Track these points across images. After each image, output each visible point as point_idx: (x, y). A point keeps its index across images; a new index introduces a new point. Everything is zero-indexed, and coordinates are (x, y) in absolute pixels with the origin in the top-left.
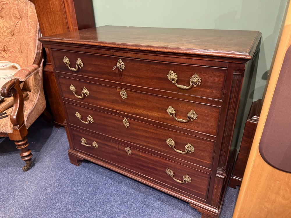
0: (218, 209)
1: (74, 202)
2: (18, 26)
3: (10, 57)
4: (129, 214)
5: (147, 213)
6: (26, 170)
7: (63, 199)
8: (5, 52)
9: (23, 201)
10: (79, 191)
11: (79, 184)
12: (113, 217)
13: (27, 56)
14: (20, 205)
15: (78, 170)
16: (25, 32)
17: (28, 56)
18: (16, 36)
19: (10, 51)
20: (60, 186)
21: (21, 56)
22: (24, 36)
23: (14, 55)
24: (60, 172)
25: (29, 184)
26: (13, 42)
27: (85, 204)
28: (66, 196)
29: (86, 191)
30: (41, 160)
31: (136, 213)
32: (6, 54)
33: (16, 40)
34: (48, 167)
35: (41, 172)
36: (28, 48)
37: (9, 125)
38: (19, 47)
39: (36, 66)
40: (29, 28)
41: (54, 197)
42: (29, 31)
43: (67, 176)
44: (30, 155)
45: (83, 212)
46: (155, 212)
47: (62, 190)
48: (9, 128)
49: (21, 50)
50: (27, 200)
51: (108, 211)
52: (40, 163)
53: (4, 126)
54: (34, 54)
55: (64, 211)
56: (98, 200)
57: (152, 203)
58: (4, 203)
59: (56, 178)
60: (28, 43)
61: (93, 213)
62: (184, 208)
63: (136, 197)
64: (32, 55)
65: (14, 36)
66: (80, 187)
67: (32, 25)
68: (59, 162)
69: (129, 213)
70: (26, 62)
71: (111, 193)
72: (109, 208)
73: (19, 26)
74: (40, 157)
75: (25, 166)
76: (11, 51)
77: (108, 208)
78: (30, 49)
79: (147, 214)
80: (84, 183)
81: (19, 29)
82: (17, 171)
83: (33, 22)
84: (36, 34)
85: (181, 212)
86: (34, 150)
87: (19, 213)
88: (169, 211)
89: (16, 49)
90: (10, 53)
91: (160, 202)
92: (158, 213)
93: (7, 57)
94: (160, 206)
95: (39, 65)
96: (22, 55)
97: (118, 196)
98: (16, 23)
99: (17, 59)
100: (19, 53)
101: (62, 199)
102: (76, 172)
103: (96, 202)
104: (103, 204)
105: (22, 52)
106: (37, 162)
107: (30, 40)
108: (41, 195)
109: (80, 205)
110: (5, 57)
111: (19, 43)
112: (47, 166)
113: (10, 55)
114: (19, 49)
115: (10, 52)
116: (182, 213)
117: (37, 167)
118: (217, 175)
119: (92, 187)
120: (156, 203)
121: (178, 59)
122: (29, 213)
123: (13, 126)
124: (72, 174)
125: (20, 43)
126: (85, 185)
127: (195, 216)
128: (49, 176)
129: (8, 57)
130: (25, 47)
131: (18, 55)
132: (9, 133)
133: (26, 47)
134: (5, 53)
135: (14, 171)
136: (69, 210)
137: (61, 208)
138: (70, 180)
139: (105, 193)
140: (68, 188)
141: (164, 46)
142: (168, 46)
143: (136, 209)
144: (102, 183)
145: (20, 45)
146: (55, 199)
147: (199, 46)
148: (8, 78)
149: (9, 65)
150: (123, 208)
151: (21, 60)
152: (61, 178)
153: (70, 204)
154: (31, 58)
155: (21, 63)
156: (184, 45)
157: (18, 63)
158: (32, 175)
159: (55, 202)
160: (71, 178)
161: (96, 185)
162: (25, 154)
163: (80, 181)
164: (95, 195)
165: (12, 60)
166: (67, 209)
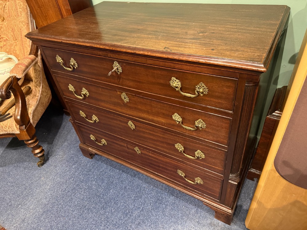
0: (232, 209)
1: (89, 198)
2: (6, 9)
3: (5, 46)
4: (142, 210)
5: (160, 209)
6: (40, 165)
9: (41, 198)
10: (93, 186)
11: (93, 179)
12: (127, 214)
13: (23, 44)
14: (38, 202)
15: (92, 163)
16: (16, 16)
17: (24, 44)
18: (6, 21)
19: (4, 39)
20: (75, 181)
22: (15, 21)
23: (9, 44)
24: (74, 167)
25: (45, 180)
26: (4, 28)
27: (100, 200)
28: (82, 192)
29: (100, 186)
30: (54, 154)
31: (150, 210)
32: (0, 42)
33: (7, 26)
34: (62, 161)
35: (56, 166)
36: (22, 35)
37: (14, 126)
38: (12, 34)
39: (32, 56)
40: (19, 12)
41: (70, 193)
42: (19, 14)
43: (81, 170)
44: (42, 151)
45: (98, 208)
46: (169, 208)
47: (77, 185)
48: (15, 129)
49: (15, 37)
50: (44, 197)
51: (122, 208)
52: (53, 157)
53: (10, 128)
55: (80, 208)
56: (112, 195)
57: (165, 198)
58: (24, 201)
59: (70, 173)
60: (21, 29)
61: (108, 210)
62: (199, 204)
63: (149, 191)
65: (4, 20)
66: (94, 182)
67: (21, 7)
68: (72, 155)
69: (143, 209)
70: (22, 51)
71: (125, 187)
72: (123, 204)
73: (7, 8)
74: (53, 150)
75: (39, 162)
76: (5, 39)
79: (161, 210)
80: (97, 178)
81: (8, 12)
82: (32, 167)
83: (22, 3)
84: (28, 17)
85: (195, 208)
86: (47, 143)
87: (38, 211)
88: (182, 206)
89: (10, 36)
90: (5, 41)
91: (174, 197)
92: (172, 209)
93: (2, 46)
94: (173, 202)
95: (36, 55)
96: (17, 43)
97: (132, 191)
98: (4, 5)
99: (12, 47)
100: (14, 40)
101: (78, 195)
102: (89, 166)
104: (118, 200)
105: (16, 39)
106: (51, 155)
107: (23, 26)
108: (57, 191)
109: (95, 201)
110: (0, 46)
111: (11, 29)
112: (60, 160)
113: (5, 43)
114: (12, 36)
115: (4, 40)
116: (196, 209)
117: (51, 161)
118: (230, 181)
119: (106, 182)
120: (170, 198)
121: (180, 65)
122: (48, 211)
123: (19, 127)
124: (86, 168)
125: (13, 30)
126: (99, 180)
127: (209, 211)
128: (64, 171)
129: (3, 46)
130: (18, 34)
131: (13, 43)
132: (16, 134)
133: (19, 33)
135: (30, 167)
136: (85, 207)
137: (77, 205)
138: (84, 175)
139: (119, 188)
140: (83, 184)
141: (163, 48)
142: (168, 48)
143: (149, 205)
144: (116, 177)
145: (13, 32)
146: (71, 195)
147: (204, 49)
148: (6, 73)
149: (4, 58)
150: (137, 204)
151: (17, 48)
152: (75, 172)
153: (86, 201)
154: (27, 46)
155: (18, 52)
156: (187, 46)
157: (14, 52)
158: (47, 170)
159: (71, 199)
160: (85, 173)
161: (109, 180)
162: (37, 151)
163: (94, 175)
164: (109, 190)
165: (8, 49)
166: (83, 206)
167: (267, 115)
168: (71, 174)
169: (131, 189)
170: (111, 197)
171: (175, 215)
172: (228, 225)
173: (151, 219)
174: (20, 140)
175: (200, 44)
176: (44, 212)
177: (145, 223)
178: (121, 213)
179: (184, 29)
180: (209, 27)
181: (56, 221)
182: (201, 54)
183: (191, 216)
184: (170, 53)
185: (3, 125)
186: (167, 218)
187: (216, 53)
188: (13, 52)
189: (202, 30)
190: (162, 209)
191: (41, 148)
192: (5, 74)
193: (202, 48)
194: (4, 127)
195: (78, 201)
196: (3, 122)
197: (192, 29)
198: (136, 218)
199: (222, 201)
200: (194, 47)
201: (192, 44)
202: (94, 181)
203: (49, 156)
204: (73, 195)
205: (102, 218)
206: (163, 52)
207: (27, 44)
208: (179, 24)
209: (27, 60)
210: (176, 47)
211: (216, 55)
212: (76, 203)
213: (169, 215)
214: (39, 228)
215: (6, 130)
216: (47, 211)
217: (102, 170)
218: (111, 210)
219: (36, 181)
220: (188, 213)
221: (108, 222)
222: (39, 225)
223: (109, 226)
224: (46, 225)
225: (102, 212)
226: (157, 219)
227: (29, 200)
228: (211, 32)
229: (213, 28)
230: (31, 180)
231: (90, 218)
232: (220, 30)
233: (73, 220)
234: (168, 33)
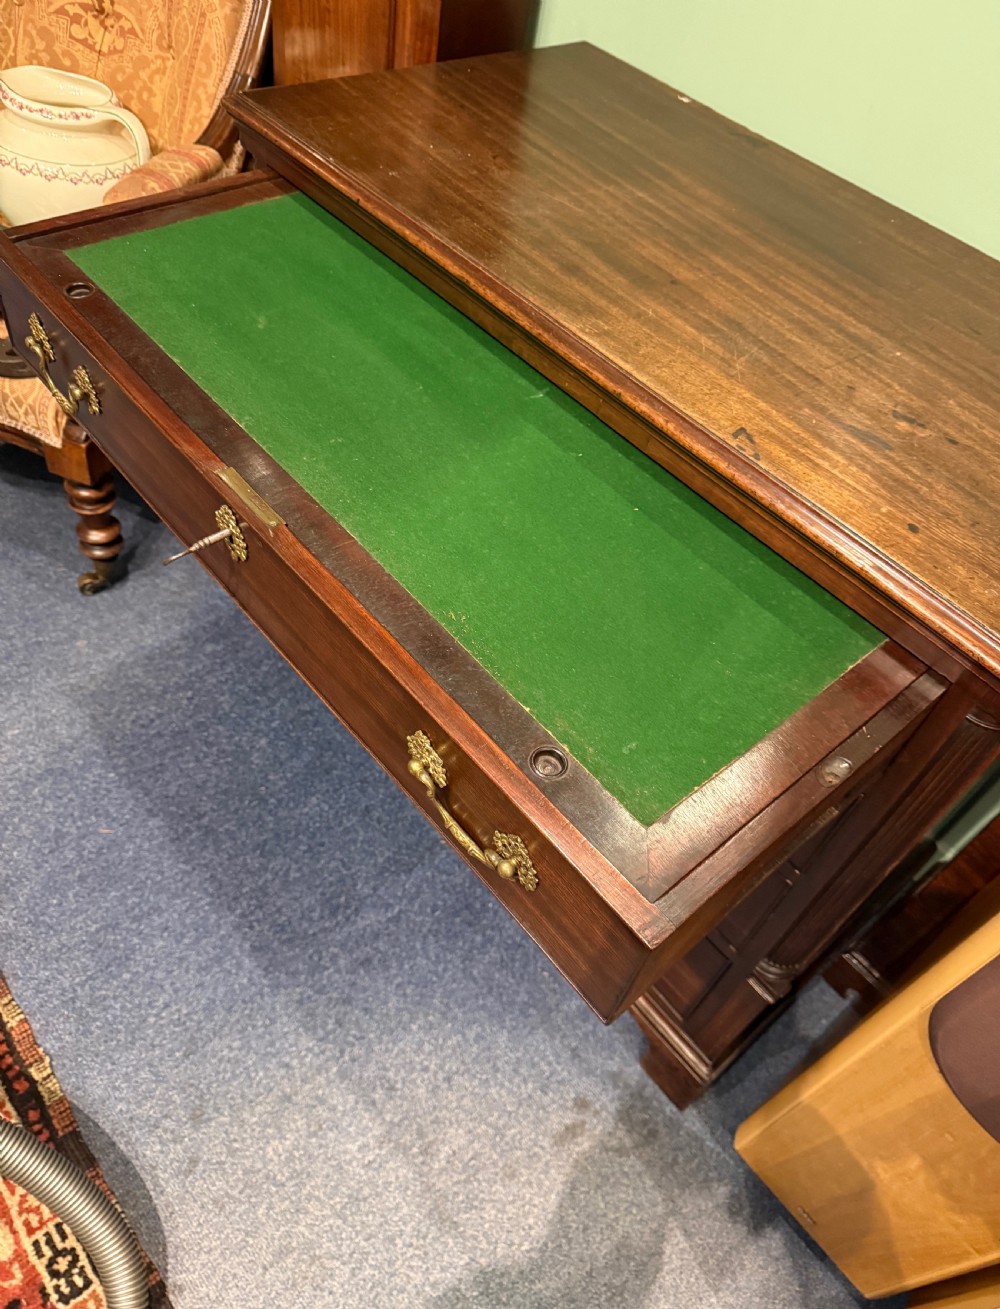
0: (715, 1066)
1: (225, 792)
3: (116, 57)
4: (396, 919)
5: (460, 943)
6: (89, 590)
7: (191, 765)
8: (102, 17)
9: (55, 716)
10: (256, 755)
11: (262, 726)
12: (338, 907)
13: (188, 82)
14: (41, 725)
17: (193, 80)
19: (123, 22)
20: (196, 706)
21: (166, 68)
23: (137, 54)
24: (209, 648)
25: (88, 654)
27: (260, 817)
28: (206, 756)
29: (281, 764)
30: (153, 566)
31: (425, 930)
32: (102, 30)
34: (173, 609)
35: (143, 618)
36: (197, 41)
37: (51, 414)
38: (163, 18)
39: (208, 155)
41: (159, 744)
43: (231, 673)
44: (116, 541)
45: (243, 843)
46: (493, 953)
47: (199, 726)
48: (51, 428)
49: (169, 35)
50: (67, 718)
51: (331, 879)
52: (146, 575)
53: (34, 413)
54: (221, 80)
55: (181, 812)
56: (311, 818)
57: (496, 913)
59: (189, 665)
60: (203, 15)
61: (275, 864)
64: (210, 82)
68: (219, 602)
69: (400, 917)
70: (178, 106)
71: (367, 810)
72: (337, 867)
75: (90, 575)
76: (127, 27)
77: (333, 865)
78: (207, 47)
79: (461, 949)
80: (282, 729)
82: (58, 581)
87: (31, 758)
88: (543, 970)
89: (150, 23)
90: (122, 32)
92: (502, 960)
93: (105, 49)
95: (226, 153)
96: (169, 63)
97: (385, 835)
99: (144, 75)
100: (161, 47)
101: (188, 762)
102: (268, 672)
103: (300, 824)
104: (322, 845)
105: (170, 47)
106: (139, 567)
108: (118, 717)
109: (240, 812)
110: (97, 48)
112: (170, 599)
113: (119, 45)
114: (160, 26)
115: (121, 27)
117: (133, 588)
118: (751, 982)
119: (306, 757)
122: (64, 772)
123: (67, 423)
124: (253, 674)
126: (283, 740)
128: (168, 649)
129: (111, 53)
130: (186, 30)
131: (151, 56)
132: (47, 446)
133: (190, 28)
134: (102, 23)
135: (49, 577)
136: (200, 817)
137: (173, 798)
138: (235, 697)
139: (345, 802)
140: (221, 728)
141: (732, 430)
142: (750, 438)
143: (429, 910)
144: (348, 757)
145: (169, 9)
146: (163, 753)
147: (884, 510)
148: (86, 179)
149: (99, 117)
150: (387, 888)
151: (161, 85)
152: (208, 673)
153: (209, 796)
154: (203, 97)
155: (157, 104)
156: (826, 465)
157: (145, 96)
158: (108, 618)
159: (161, 765)
160: (243, 691)
161: (322, 755)
162: (96, 536)
163: (273, 713)
164: (309, 794)
165: (124, 73)
166: (192, 809)
168: (191, 675)
169: (386, 827)
170: (304, 822)
171: (504, 988)
172: (675, 1109)
173: (415, 964)
174: (51, 471)
175: (880, 475)
176: (50, 771)
177: (388, 968)
178: (318, 897)
179: (847, 364)
180: (951, 402)
181: (79, 824)
182: (859, 529)
183: (558, 1019)
184: (749, 467)
185: (12, 392)
186: (472, 985)
187: (919, 550)
188: (140, 96)
189: (917, 403)
190: (466, 947)
191: (116, 528)
192: (80, 184)
193: (879, 501)
194: (11, 399)
195: (180, 786)
196: (16, 383)
197: (881, 381)
198: (362, 936)
199: (692, 1025)
200: (849, 481)
201: (850, 459)
202: (267, 735)
203: (130, 567)
204: (171, 753)
205: (245, 886)
206: (721, 448)
207: (205, 86)
208: (841, 330)
209: (188, 164)
210: (782, 443)
211: (914, 562)
212: (173, 789)
213: (484, 978)
214: (16, 820)
215: (14, 414)
216: (61, 774)
217: (308, 709)
218: (288, 870)
219: (55, 644)
220: (552, 1001)
221: (261, 907)
222: (18, 809)
223: (258, 921)
224: (43, 822)
225: (253, 861)
226: (436, 973)
227: (9, 704)
228: (946, 434)
229: (965, 416)
230: (38, 632)
231: (206, 866)
232: (985, 439)
233: (140, 847)
234: (780, 355)
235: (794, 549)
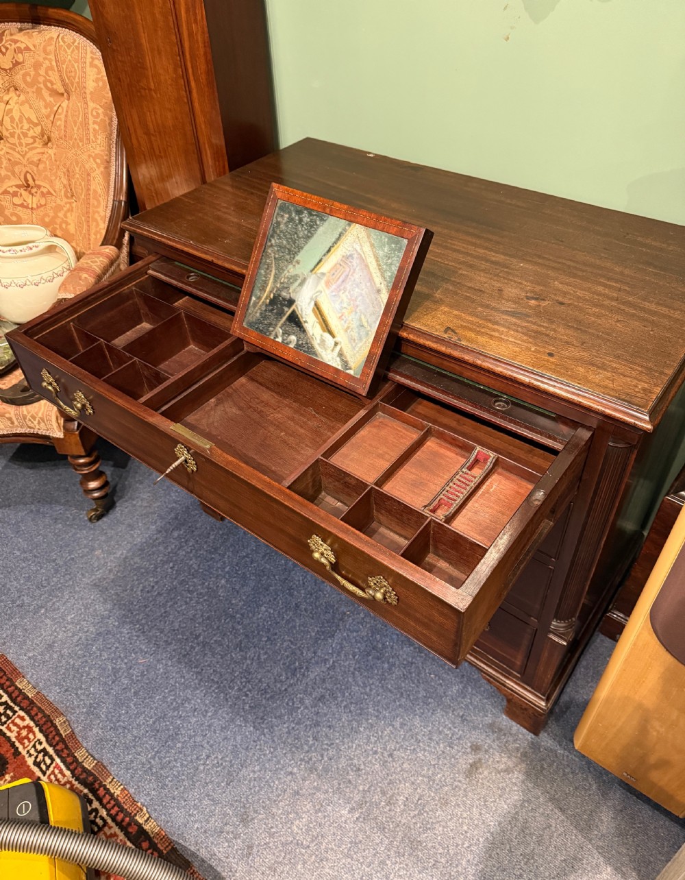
0: (547, 700)
1: (208, 618)
2: (60, 119)
3: (42, 209)
4: (333, 667)
5: (376, 671)
6: (94, 519)
7: (184, 607)
8: (29, 189)
9: (94, 600)
10: (221, 591)
11: (220, 572)
12: (296, 669)
13: (88, 212)
14: (86, 608)
15: (221, 532)
16: (81, 140)
17: (91, 211)
18: (55, 146)
19: (42, 189)
20: (177, 571)
21: (72, 208)
22: (79, 152)
23: (54, 204)
24: (176, 534)
25: (104, 558)
26: (48, 163)
27: (233, 628)
28: (191, 600)
29: (238, 592)
30: (129, 494)
31: (352, 669)
32: (31, 196)
33: (56, 161)
34: (148, 517)
35: (131, 527)
36: (89, 189)
37: (54, 419)
38: (65, 182)
39: (110, 250)
40: (91, 130)
41: (161, 599)
42: (92, 137)
43: (193, 545)
44: (106, 484)
45: (228, 646)
46: (397, 672)
47: (181, 582)
48: (55, 427)
49: (71, 190)
50: (101, 599)
51: (286, 654)
52: (126, 501)
53: (44, 422)
54: (107, 207)
55: (185, 637)
56: (265, 620)
57: (392, 648)
58: (51, 600)
59: (166, 548)
60: (89, 175)
61: (250, 654)
62: (471, 674)
63: (355, 625)
64: (101, 210)
65: (49, 144)
66: (223, 581)
67: (98, 120)
68: (174, 505)
69: (335, 666)
70: (85, 227)
71: (297, 606)
72: (288, 645)
73: (63, 117)
74: (126, 483)
75: (93, 510)
76: (45, 190)
77: (285, 644)
78: (95, 191)
79: (377, 675)
80: (232, 570)
81: (62, 127)
82: (74, 519)
83: (101, 111)
84: (109, 145)
85: (461, 682)
86: (111, 463)
87: (86, 629)
88: (430, 674)
89: (58, 185)
90: (43, 195)
91: (412, 648)
92: (404, 675)
93: (35, 206)
94: (410, 659)
95: (119, 246)
96: (74, 205)
97: (312, 618)
98: (55, 108)
99: (61, 215)
100: (67, 197)
101: (181, 606)
102: (215, 539)
103: (259, 626)
104: (276, 634)
105: (72, 196)
106: (121, 497)
107: (95, 166)
108: (132, 590)
109: (221, 628)
110: (30, 206)
111: (65, 170)
112: (144, 511)
113: (43, 201)
114: (64, 186)
115: (42, 192)
116: (463, 685)
117: (121, 511)
118: (551, 636)
119: (252, 584)
120: (402, 648)
123: (64, 422)
124: (206, 542)
125: (68, 171)
126: (235, 577)
127: (492, 696)
128: (151, 541)
129: (38, 207)
130: (81, 185)
131: (62, 203)
132: (55, 438)
133: (83, 183)
134: (30, 192)
135: (68, 518)
136: (197, 637)
137: (178, 630)
138: (199, 559)
139: (282, 604)
140: (195, 580)
141: (443, 329)
142: (453, 331)
143: (351, 657)
144: (277, 577)
145: (68, 176)
146: (164, 605)
147: (533, 349)
148: (43, 281)
149: (42, 245)
150: (322, 650)
151: (71, 218)
152: (179, 549)
153: (199, 623)
154: (99, 219)
155: (72, 229)
156: (496, 334)
157: (64, 226)
158: (111, 533)
159: (165, 612)
160: (202, 554)
161: (261, 580)
162: (93, 485)
163: (224, 563)
164: (258, 606)
165: (49, 216)
166: (191, 633)
167: (667, 494)
168: (169, 553)
169: (311, 613)
170: (261, 624)
171: (410, 691)
172: (533, 736)
173: (352, 691)
174: (60, 453)
175: (527, 332)
176: (99, 634)
177: (336, 698)
178: (282, 666)
179: (495, 278)
180: (556, 283)
181: (126, 661)
182: (522, 362)
183: (447, 700)
184: (456, 346)
185: (29, 413)
186: (389, 694)
187: (557, 365)
188: (61, 226)
189: (538, 288)
190: (380, 673)
191: (104, 477)
192: (40, 285)
193: (529, 345)
194: (28, 417)
195: (180, 621)
196: (29, 407)
197: (515, 282)
198: (315, 683)
199: (527, 679)
200: (511, 339)
201: (509, 328)
202: (224, 577)
203: (115, 499)
204: (169, 604)
205: (236, 671)
206: (439, 340)
207: (98, 212)
208: (487, 261)
209: (101, 259)
210: (470, 329)
211: (554, 371)
212: (176, 625)
213: (395, 689)
214: (87, 669)
215: (32, 425)
216: (107, 634)
217: (245, 554)
218: (259, 656)
219: (82, 557)
220: (440, 691)
221: (249, 682)
222: (86, 662)
223: (250, 691)
224: (104, 665)
225: (237, 655)
226: (366, 693)
227: (64, 600)
228: (557, 301)
229: (566, 288)
230: (70, 553)
231: (209, 666)
232: (579, 298)
233: (166, 665)
234: (458, 283)
235: (493, 382)
